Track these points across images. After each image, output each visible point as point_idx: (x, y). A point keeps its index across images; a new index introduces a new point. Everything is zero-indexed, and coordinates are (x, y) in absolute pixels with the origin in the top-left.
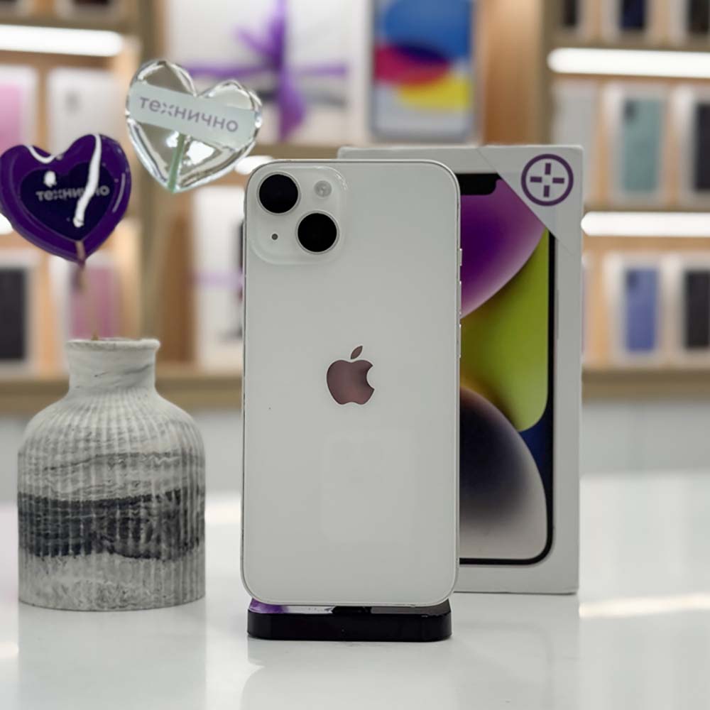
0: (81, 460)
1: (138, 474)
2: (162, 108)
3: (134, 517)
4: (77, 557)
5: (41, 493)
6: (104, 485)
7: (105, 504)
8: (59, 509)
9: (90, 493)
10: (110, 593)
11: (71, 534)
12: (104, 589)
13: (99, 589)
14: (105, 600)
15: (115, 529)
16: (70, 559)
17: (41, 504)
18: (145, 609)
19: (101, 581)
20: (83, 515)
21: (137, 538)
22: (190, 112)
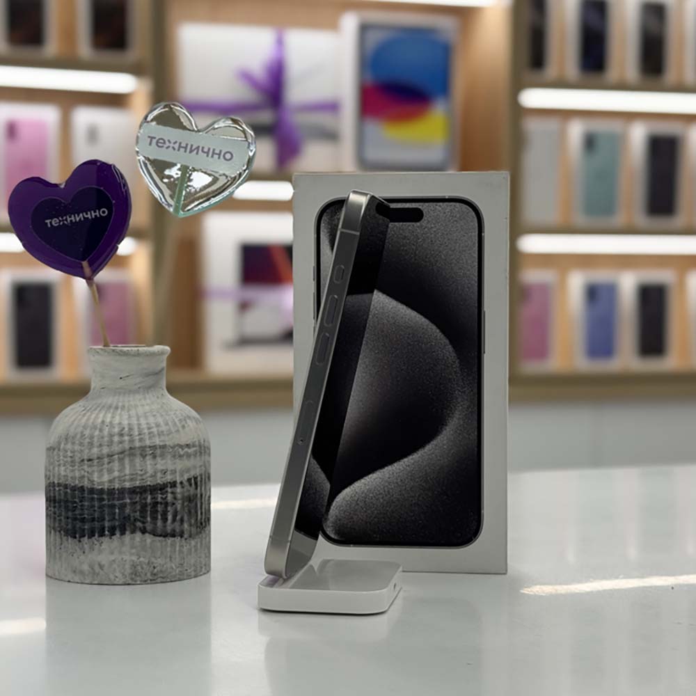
0: (116, 452)
1: (166, 463)
2: (167, 144)
3: (163, 501)
4: (113, 537)
5: (77, 482)
6: (137, 474)
7: (138, 490)
8: (96, 496)
9: (124, 481)
10: (142, 568)
11: (107, 518)
12: (138, 565)
13: (133, 565)
14: (138, 574)
15: (146, 511)
16: (105, 540)
17: (77, 492)
18: (171, 581)
19: (134, 558)
20: (118, 500)
21: (165, 520)
22: (192, 146)
